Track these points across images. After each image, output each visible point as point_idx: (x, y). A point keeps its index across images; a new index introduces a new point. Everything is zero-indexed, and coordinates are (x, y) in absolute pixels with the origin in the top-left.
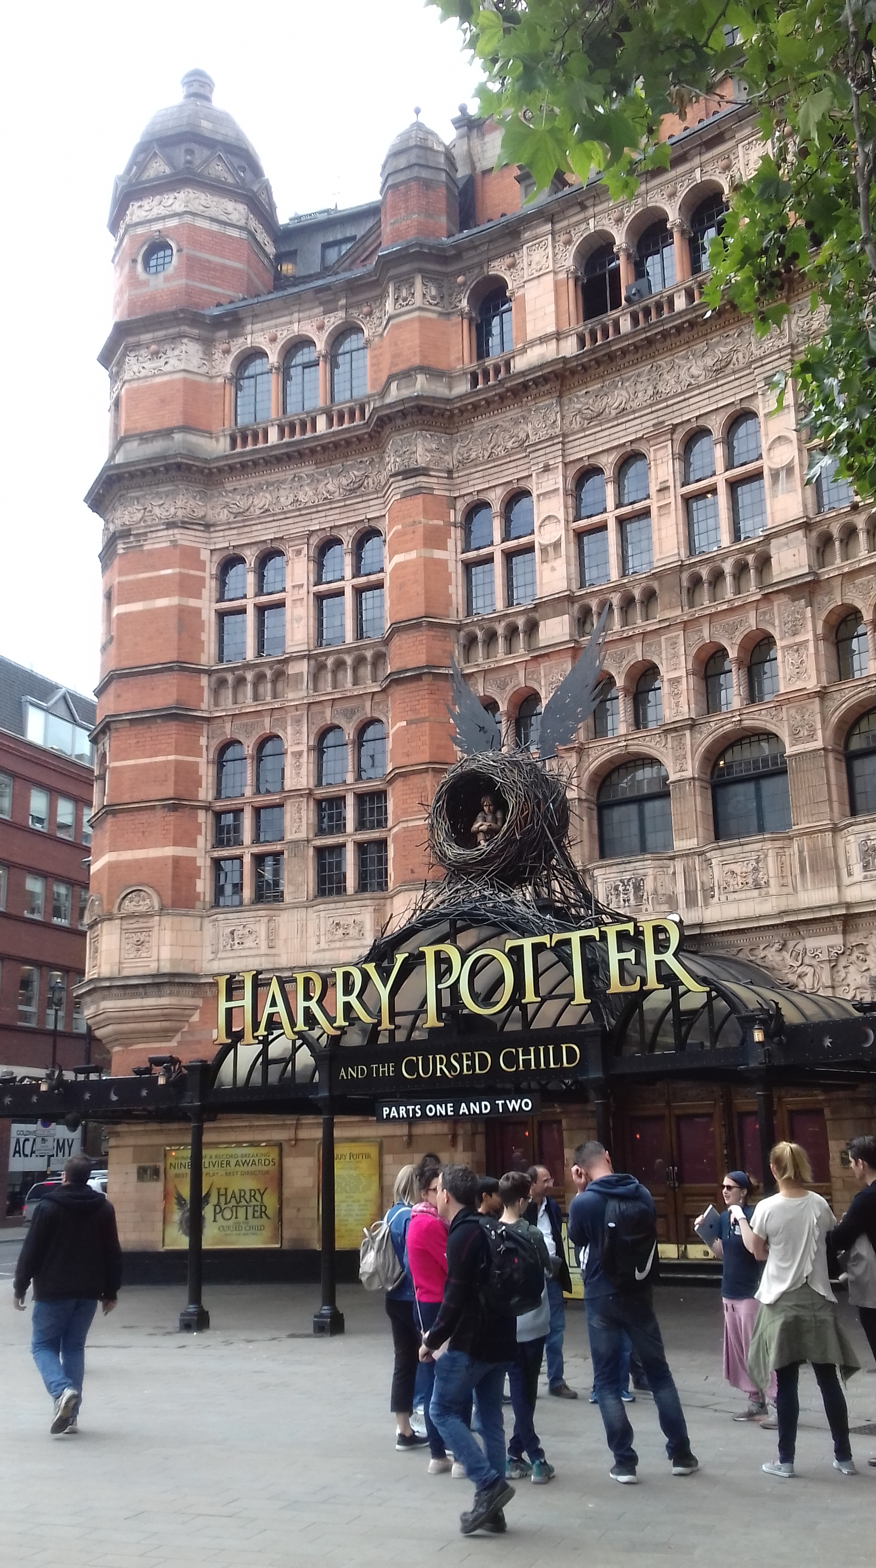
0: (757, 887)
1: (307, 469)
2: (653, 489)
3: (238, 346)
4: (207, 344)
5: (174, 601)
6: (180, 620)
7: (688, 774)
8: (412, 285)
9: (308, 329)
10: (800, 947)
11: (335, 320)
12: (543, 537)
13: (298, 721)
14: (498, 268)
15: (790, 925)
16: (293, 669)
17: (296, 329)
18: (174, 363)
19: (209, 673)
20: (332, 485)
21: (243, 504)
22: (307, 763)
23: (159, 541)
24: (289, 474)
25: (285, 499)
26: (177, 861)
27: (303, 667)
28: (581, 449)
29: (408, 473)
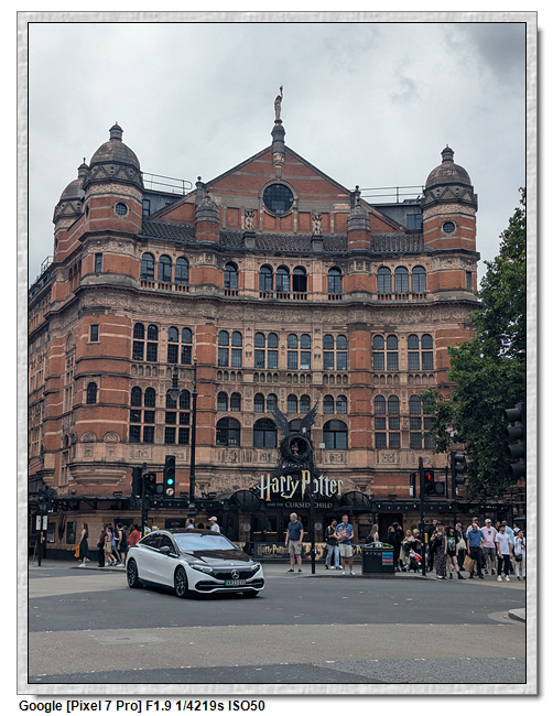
1: (168, 302)
2: (280, 346)
3: (145, 250)
4: (135, 245)
8: (212, 256)
9: (170, 253)
11: (180, 254)
12: (246, 349)
13: (162, 385)
14: (236, 260)
16: (161, 368)
17: (166, 252)
18: (126, 251)
19: (131, 362)
20: (177, 310)
21: (146, 307)
22: (164, 400)
23: (121, 314)
24: (162, 301)
25: (161, 310)
26: (124, 426)
27: (165, 368)
28: (260, 327)
29: (208, 318)
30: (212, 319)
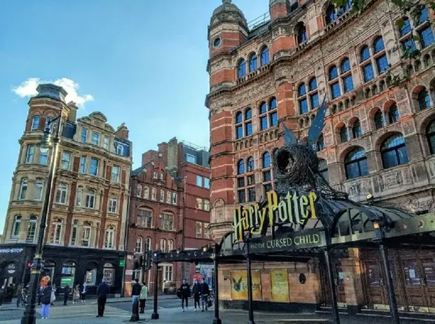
0: (399, 183)
1: (255, 85)
2: (351, 66)
3: (237, 58)
4: (230, 60)
5: (224, 125)
6: (226, 130)
7: (371, 150)
8: (278, 30)
9: (254, 50)
10: (417, 202)
11: (260, 45)
12: (320, 88)
13: (256, 151)
14: (301, 19)
15: (412, 194)
16: (254, 138)
17: (250, 51)
18: (222, 67)
19: (234, 142)
20: (261, 87)
22: (260, 162)
23: (220, 111)
24: (251, 88)
25: (250, 94)
26: (228, 192)
27: (257, 137)
28: (328, 61)
29: (280, 79)
30: (284, 78)
